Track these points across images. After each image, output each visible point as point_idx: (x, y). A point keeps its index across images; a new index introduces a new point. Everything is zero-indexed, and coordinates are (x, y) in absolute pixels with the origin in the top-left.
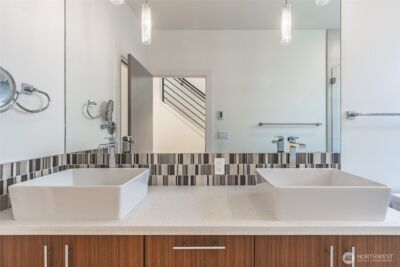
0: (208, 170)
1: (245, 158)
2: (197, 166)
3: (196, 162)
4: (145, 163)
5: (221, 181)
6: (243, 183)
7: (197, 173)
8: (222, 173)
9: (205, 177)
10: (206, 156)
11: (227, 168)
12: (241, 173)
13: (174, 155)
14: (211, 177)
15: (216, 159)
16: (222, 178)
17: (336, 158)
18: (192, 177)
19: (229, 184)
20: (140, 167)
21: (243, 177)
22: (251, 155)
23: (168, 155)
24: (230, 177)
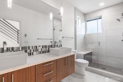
0: (37, 50)
1: (46, 46)
2: (34, 50)
3: (34, 48)
4: (16, 50)
5: (40, 53)
6: (45, 53)
7: (34, 51)
8: (40, 51)
9: (36, 52)
10: (36, 46)
11: (42, 49)
12: (45, 50)
13: (27, 47)
14: (38, 52)
15: (39, 47)
16: (40, 52)
17: (61, 45)
18: (32, 53)
19: (42, 53)
20: (14, 51)
21: (45, 51)
22: (47, 46)
23: (25, 47)
24: (42, 51)
